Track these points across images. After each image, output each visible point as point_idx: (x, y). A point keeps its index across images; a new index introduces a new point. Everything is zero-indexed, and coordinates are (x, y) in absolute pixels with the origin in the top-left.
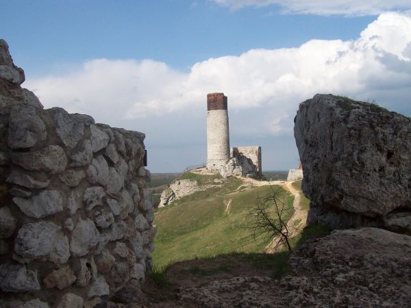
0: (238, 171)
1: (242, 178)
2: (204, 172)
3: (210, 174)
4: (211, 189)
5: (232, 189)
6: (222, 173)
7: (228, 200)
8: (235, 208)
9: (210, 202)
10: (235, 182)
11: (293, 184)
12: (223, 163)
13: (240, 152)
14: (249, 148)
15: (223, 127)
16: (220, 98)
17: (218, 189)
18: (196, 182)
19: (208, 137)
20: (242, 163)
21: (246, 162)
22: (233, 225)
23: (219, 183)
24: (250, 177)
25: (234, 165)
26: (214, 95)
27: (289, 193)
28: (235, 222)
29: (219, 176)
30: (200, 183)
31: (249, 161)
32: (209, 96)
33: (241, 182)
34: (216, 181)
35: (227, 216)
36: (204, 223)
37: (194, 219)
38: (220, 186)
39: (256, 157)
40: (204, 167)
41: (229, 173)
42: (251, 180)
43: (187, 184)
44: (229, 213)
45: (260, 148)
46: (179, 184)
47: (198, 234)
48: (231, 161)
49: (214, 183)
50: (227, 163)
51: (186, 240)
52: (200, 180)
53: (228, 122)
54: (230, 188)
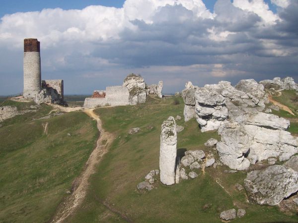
0: (48, 99)
1: (52, 105)
2: (21, 100)
3: (26, 101)
4: (28, 113)
5: (45, 113)
6: (37, 101)
7: (45, 123)
8: (51, 130)
9: (31, 125)
10: (47, 108)
11: (94, 111)
12: (36, 93)
13: (47, 84)
14: (54, 81)
15: (36, 65)
16: (34, 43)
17: (34, 113)
18: (16, 108)
19: (25, 73)
20: (50, 93)
21: (53, 92)
22: (53, 145)
23: (34, 109)
24: (57, 104)
25: (44, 94)
26: (29, 40)
27: (92, 118)
28: (54, 141)
29: (34, 103)
30: (19, 109)
31: (55, 91)
32: (25, 40)
33: (51, 108)
34: (32, 107)
35: (46, 136)
36: (28, 142)
37: (20, 139)
38: (35, 111)
39: (60, 88)
40: (21, 95)
41: (42, 101)
42: (59, 106)
43: (9, 110)
44: (47, 133)
45: (62, 81)
46: (3, 109)
47: (25, 151)
48: (42, 92)
49: (31, 109)
50: (39, 93)
51: (16, 156)
52: (20, 106)
53: (40, 61)
54: (43, 113)
